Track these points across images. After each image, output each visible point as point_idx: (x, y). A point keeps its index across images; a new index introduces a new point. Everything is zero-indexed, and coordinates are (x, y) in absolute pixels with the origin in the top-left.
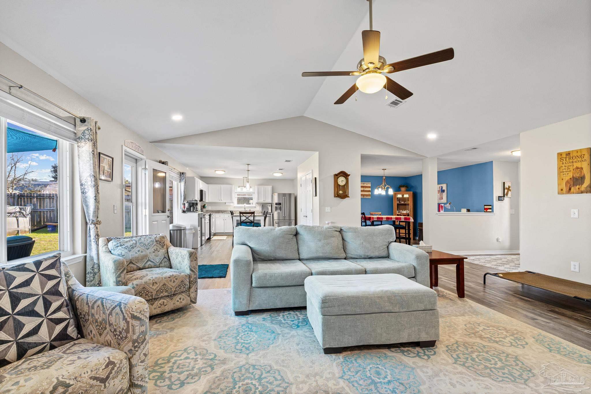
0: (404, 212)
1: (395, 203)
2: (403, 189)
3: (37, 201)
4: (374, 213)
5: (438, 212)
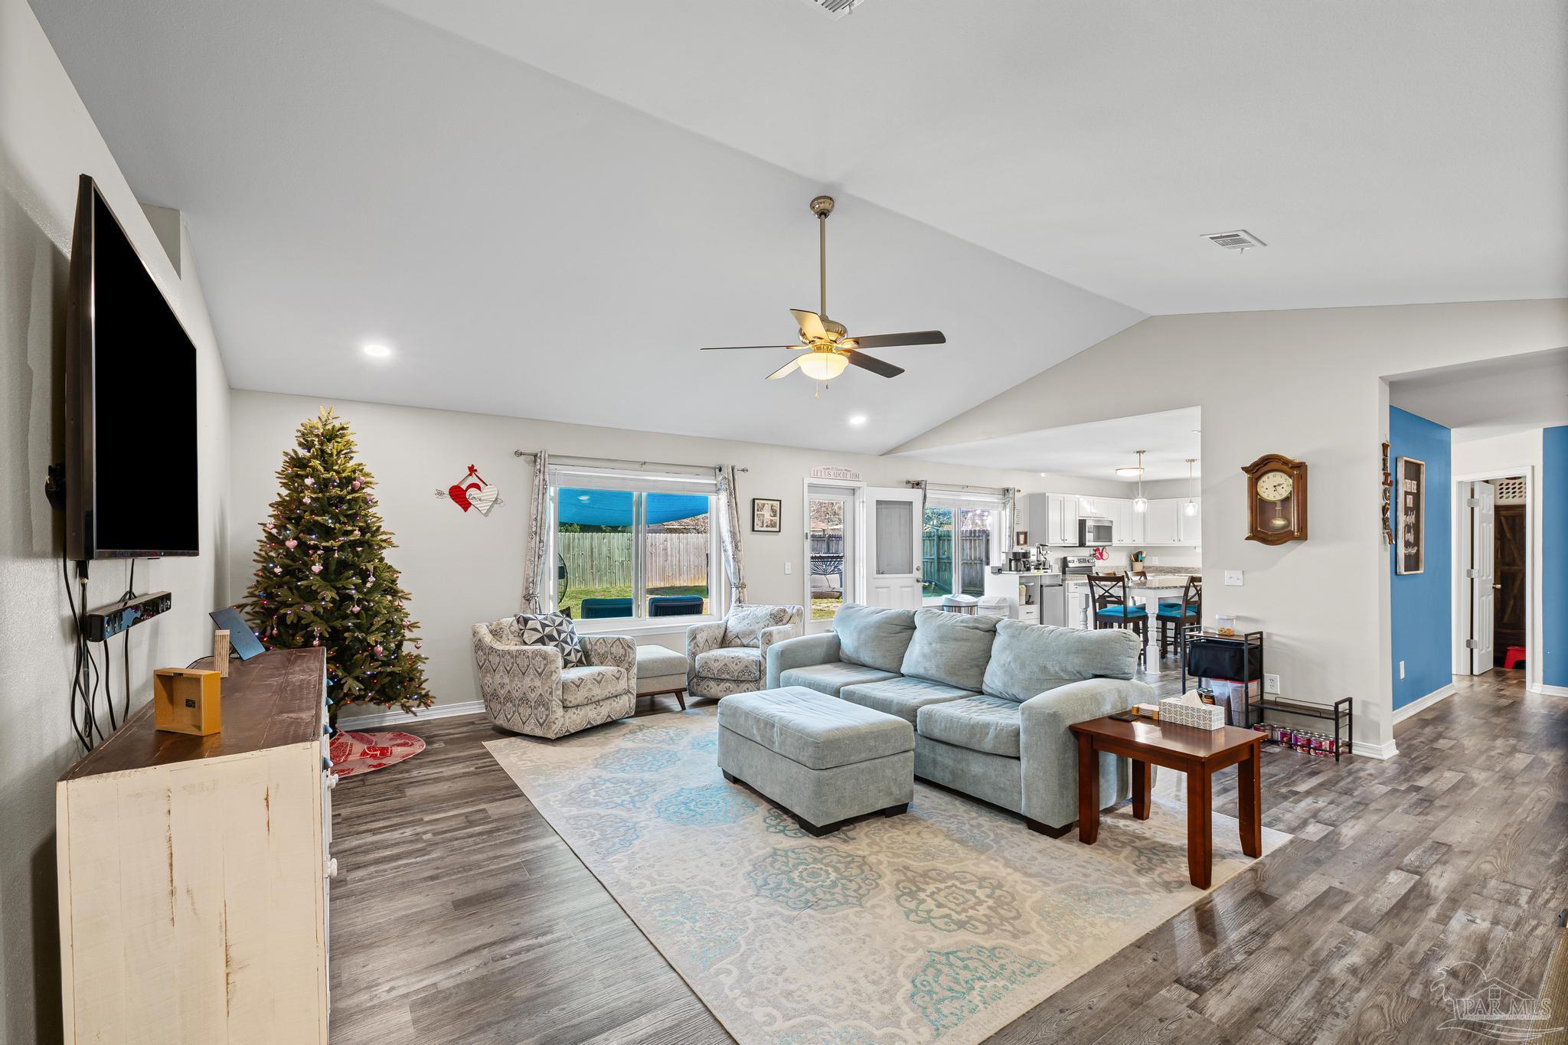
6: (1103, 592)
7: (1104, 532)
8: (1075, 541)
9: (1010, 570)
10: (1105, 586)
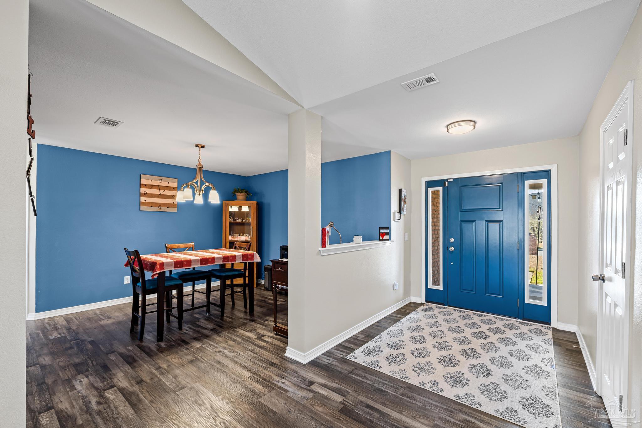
0: (242, 238)
1: (227, 221)
2: (240, 196)
4: (175, 246)
5: (321, 249)
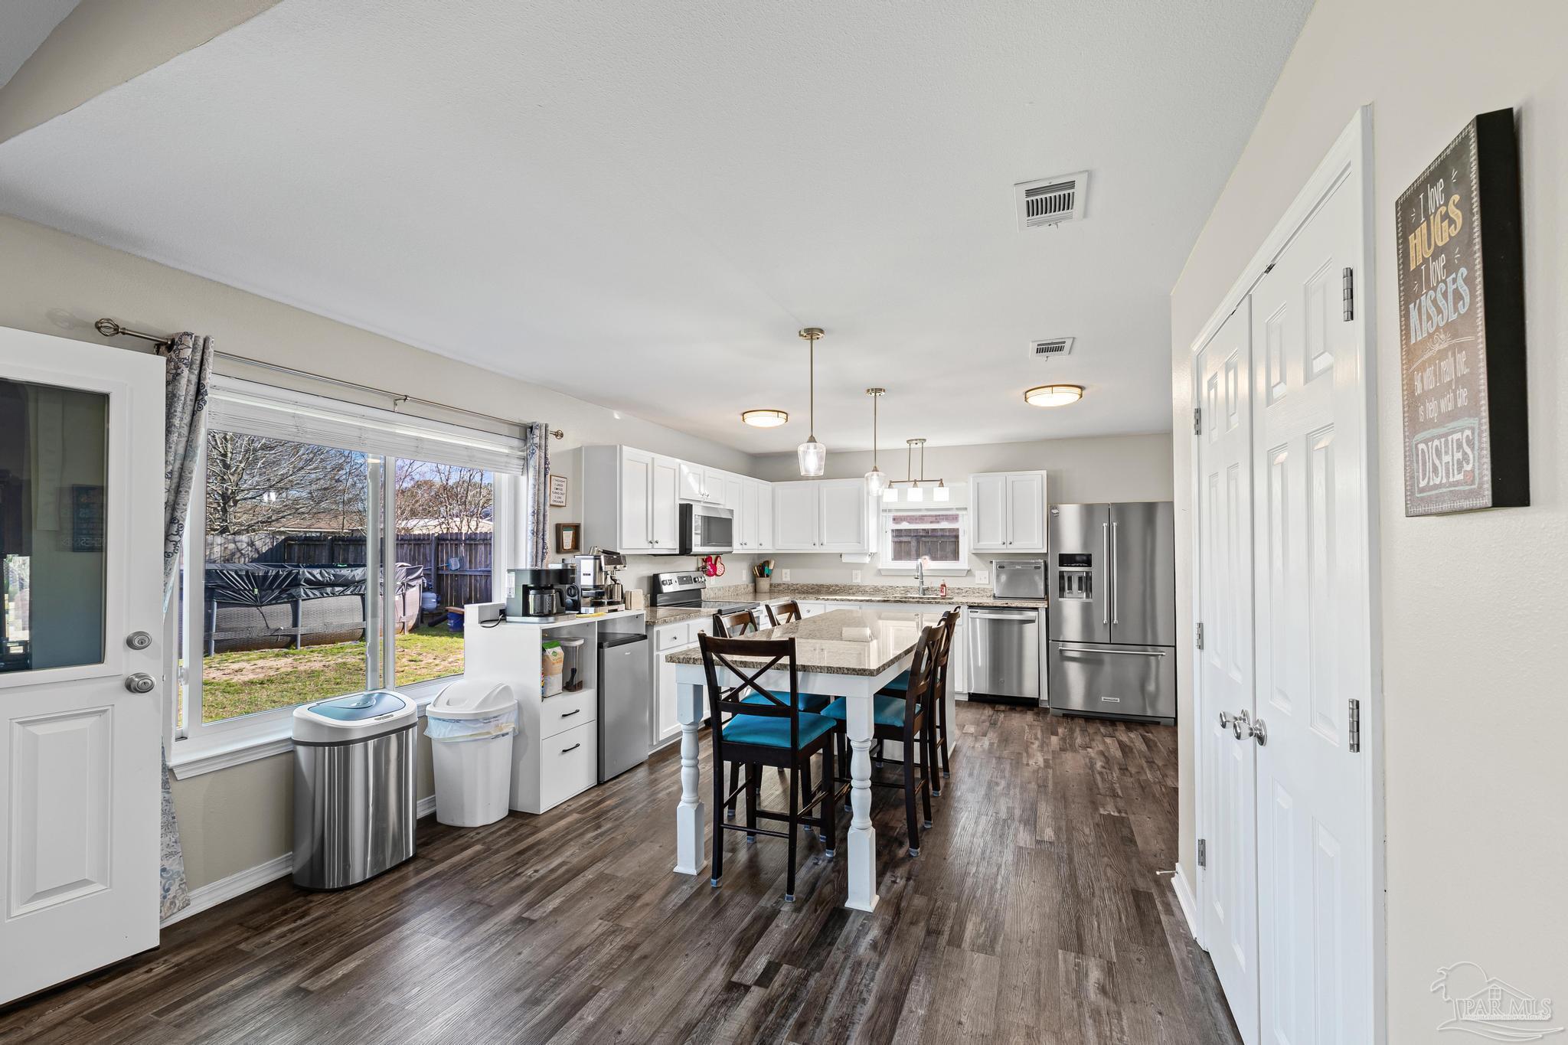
3: (466, 551)
6: (737, 682)
7: (720, 528)
8: (671, 543)
9: (526, 613)
10: (745, 664)
